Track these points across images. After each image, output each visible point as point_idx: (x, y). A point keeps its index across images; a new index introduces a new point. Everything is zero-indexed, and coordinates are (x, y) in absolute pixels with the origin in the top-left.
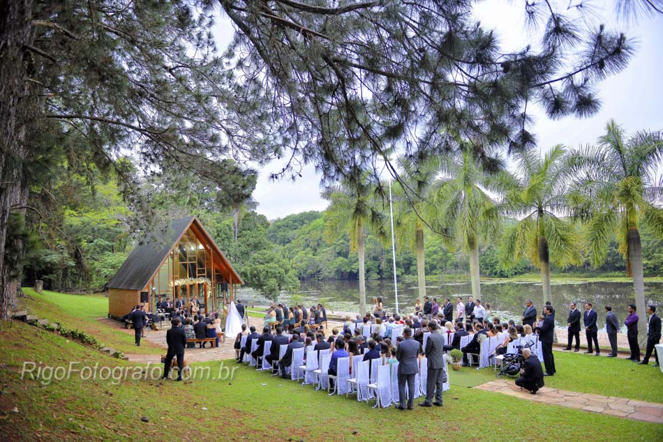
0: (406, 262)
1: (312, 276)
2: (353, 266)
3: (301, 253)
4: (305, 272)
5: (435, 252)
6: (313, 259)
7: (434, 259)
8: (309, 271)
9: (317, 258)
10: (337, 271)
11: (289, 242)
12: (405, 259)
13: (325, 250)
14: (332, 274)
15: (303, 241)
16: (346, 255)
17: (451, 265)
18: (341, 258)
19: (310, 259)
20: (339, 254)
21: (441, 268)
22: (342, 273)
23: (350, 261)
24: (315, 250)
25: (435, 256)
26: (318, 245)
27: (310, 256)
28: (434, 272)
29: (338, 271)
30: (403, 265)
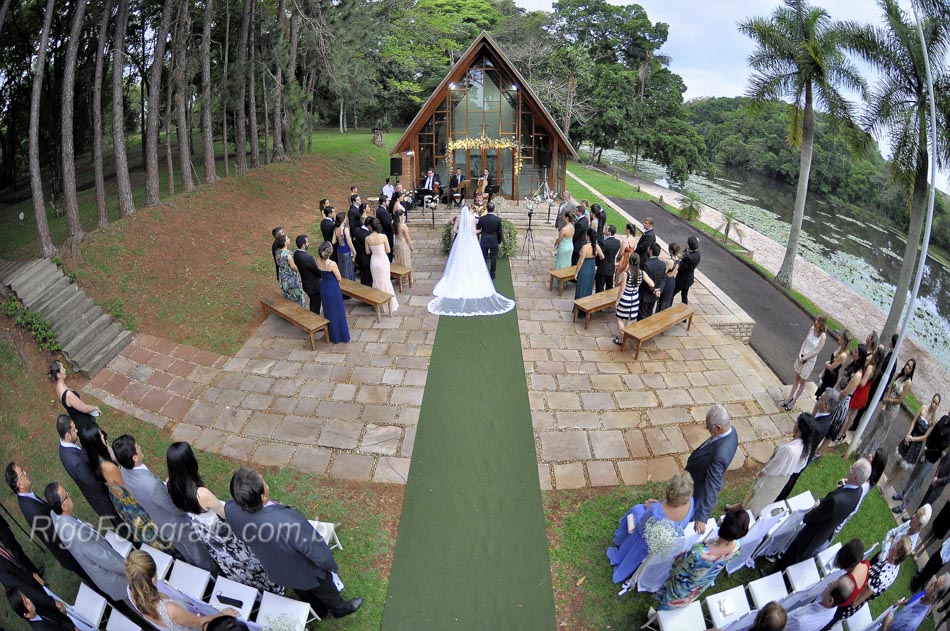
0: (834, 181)
1: (740, 164)
2: (782, 167)
3: (731, 138)
4: (734, 157)
5: (863, 182)
6: (743, 146)
7: (860, 189)
8: (738, 158)
9: (748, 146)
10: (765, 167)
11: (722, 122)
12: (834, 178)
13: (756, 140)
14: (761, 169)
15: (735, 125)
16: (777, 152)
17: (875, 202)
18: (771, 154)
19: (740, 146)
20: (771, 149)
21: (865, 201)
22: (771, 170)
23: (781, 160)
24: (747, 138)
25: (862, 186)
26: (750, 134)
27: (741, 142)
28: (858, 202)
29: (767, 167)
30: (832, 182)
